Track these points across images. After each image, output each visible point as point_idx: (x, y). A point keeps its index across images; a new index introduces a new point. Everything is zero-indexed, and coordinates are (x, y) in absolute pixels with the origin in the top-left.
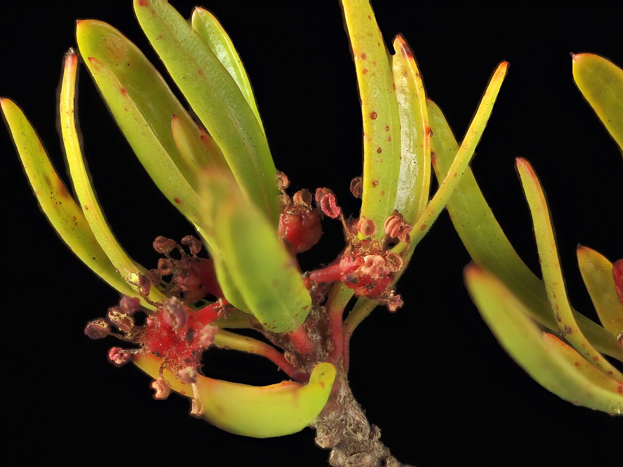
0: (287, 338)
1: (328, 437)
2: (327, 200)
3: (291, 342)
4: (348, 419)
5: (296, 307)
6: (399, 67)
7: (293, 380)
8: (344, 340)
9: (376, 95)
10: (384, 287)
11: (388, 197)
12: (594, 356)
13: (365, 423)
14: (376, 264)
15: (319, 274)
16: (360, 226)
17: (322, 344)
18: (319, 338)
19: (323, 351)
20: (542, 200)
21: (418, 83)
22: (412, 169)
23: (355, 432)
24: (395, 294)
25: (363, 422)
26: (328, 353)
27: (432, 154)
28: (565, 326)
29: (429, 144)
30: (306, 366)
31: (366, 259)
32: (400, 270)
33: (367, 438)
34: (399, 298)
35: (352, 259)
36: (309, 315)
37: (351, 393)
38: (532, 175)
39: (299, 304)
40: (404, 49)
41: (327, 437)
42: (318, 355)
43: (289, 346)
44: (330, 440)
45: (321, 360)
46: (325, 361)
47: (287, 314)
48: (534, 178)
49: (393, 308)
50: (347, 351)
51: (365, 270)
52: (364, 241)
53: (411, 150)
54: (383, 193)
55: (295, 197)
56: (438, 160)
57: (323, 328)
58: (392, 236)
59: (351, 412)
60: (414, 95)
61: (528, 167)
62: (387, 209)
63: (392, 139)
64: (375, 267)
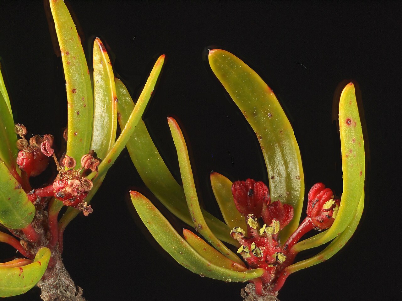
0: (21, 232)
1: (49, 295)
2: (44, 145)
3: (24, 234)
4: (61, 283)
5: (24, 213)
6: (97, 58)
7: (26, 258)
8: (59, 233)
9: (76, 78)
10: (81, 200)
11: (85, 142)
12: (217, 244)
13: (72, 286)
14: (75, 186)
15: (41, 191)
16: (65, 162)
17: (45, 235)
18: (42, 231)
19: (45, 240)
20: (184, 144)
21: (109, 68)
22: (105, 123)
23: (66, 291)
24: (88, 205)
25: (71, 285)
26: (48, 241)
27: (118, 114)
28: (199, 225)
29: (115, 107)
30: (34, 249)
31: (69, 182)
32: (91, 189)
33: (74, 295)
34: (91, 207)
35: (61, 182)
36: (35, 217)
37: (63, 266)
38: (178, 128)
39: (26, 211)
40: (100, 47)
41: (47, 294)
42: (42, 242)
43: (24, 236)
44: (50, 297)
45: (43, 245)
46: (46, 247)
47: (18, 217)
48: (179, 130)
49: (86, 214)
50: (61, 240)
51: (68, 190)
52: (69, 171)
53: (105, 111)
54: (81, 140)
55: (30, 141)
56: (122, 117)
57: (45, 225)
58: (86, 167)
59: (63, 278)
60: (107, 76)
61: (175, 123)
62: (84, 150)
63: (87, 105)
64: (74, 188)
